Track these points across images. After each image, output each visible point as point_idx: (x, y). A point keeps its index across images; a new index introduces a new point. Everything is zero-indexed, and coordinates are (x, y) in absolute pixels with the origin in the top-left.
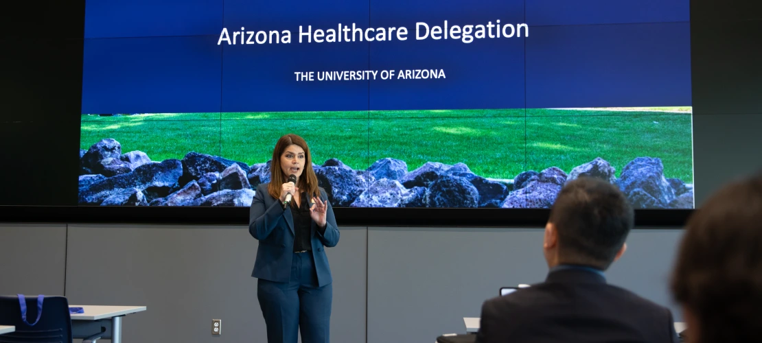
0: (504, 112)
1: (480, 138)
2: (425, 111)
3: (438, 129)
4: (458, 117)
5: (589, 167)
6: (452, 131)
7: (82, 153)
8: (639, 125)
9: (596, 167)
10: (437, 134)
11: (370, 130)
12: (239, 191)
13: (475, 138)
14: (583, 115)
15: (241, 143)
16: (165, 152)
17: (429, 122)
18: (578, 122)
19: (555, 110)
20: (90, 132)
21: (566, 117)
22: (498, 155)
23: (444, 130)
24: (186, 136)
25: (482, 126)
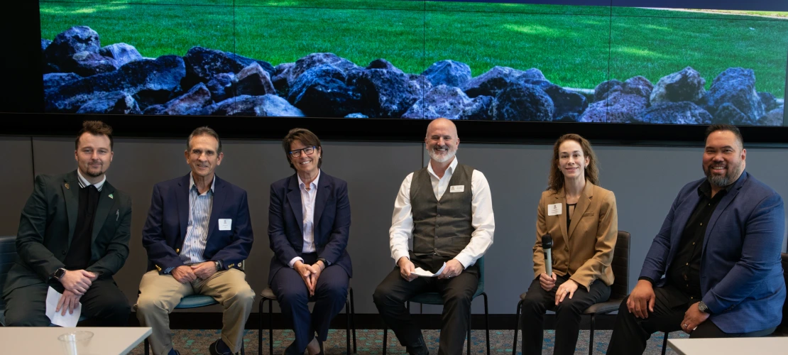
0: (587, 9)
1: (557, 40)
2: (493, 5)
3: (509, 27)
4: (533, 13)
5: (678, 77)
6: (525, 30)
7: (44, 45)
8: (734, 30)
9: (685, 77)
10: (508, 33)
11: (426, 25)
12: (261, 97)
13: (552, 39)
14: (676, 16)
15: (262, 36)
16: (161, 46)
17: (498, 17)
18: (669, 25)
19: (644, 10)
20: (53, 16)
21: (657, 18)
22: (578, 60)
23: (516, 28)
24: (189, 26)
25: (561, 25)
